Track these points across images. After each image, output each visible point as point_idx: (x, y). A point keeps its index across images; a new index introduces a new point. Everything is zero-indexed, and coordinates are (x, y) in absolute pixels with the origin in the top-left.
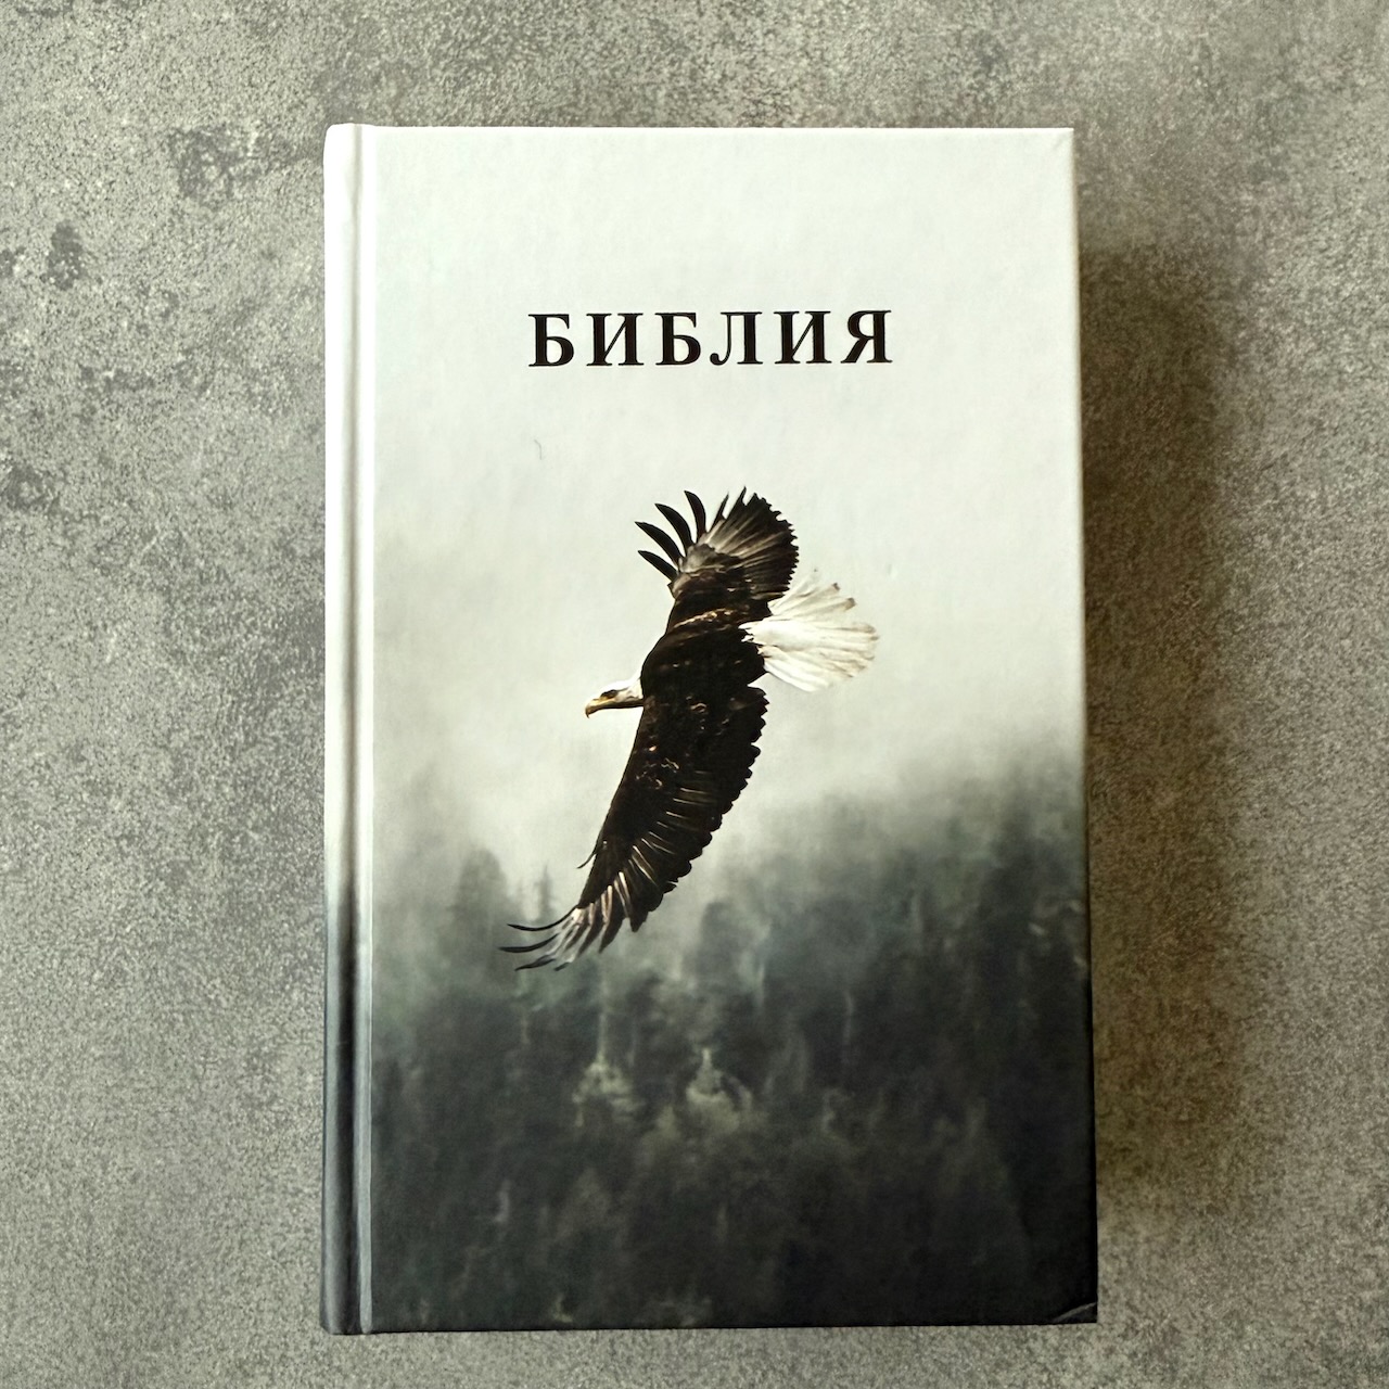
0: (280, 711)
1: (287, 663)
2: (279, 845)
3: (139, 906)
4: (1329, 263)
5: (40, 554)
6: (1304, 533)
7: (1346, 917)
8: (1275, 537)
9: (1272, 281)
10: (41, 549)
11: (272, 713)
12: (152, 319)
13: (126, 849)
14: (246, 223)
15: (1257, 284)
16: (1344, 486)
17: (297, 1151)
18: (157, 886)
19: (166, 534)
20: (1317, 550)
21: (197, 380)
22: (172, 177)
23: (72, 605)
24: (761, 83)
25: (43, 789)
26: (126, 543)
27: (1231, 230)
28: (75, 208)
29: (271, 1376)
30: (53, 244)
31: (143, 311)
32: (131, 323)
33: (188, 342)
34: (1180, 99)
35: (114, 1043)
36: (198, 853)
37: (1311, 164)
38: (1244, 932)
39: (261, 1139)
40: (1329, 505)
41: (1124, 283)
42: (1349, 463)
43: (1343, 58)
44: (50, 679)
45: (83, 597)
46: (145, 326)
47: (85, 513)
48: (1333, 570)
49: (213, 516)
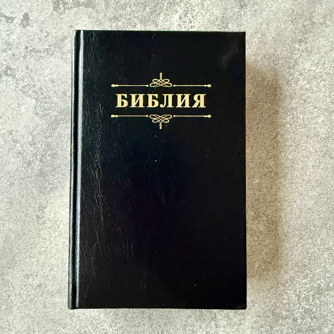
0: (58, 130)
1: (61, 120)
2: (53, 160)
3: (20, 169)
4: (314, 64)
5: (10, 86)
6: (298, 125)
7: (294, 215)
8: (291, 125)
9: (300, 66)
10: (10, 85)
11: (56, 130)
12: (43, 37)
13: (19, 156)
14: (67, 19)
15: (296, 67)
16: (309, 116)
17: (47, 229)
18: (24, 165)
19: (38, 86)
20: (300, 129)
21: (51, 53)
22: (52, 6)
23: (15, 99)
24: (189, 4)
25: (2, 139)
26: (29, 87)
27: (292, 53)
28: (29, 9)
29: (34, 279)
30: (23, 17)
31: (41, 35)
32: (38, 38)
33: (50, 44)
34: (285, 21)
35: (10, 199)
36: (35, 159)
37: (313, 40)
38: (269, 214)
39: (39, 226)
40: (305, 120)
41: (265, 62)
42: (311, 111)
43: (324, 17)
44: (8, 115)
45: (18, 98)
46: (41, 39)
47: (21, 79)
48: (303, 135)
49: (50, 84)
